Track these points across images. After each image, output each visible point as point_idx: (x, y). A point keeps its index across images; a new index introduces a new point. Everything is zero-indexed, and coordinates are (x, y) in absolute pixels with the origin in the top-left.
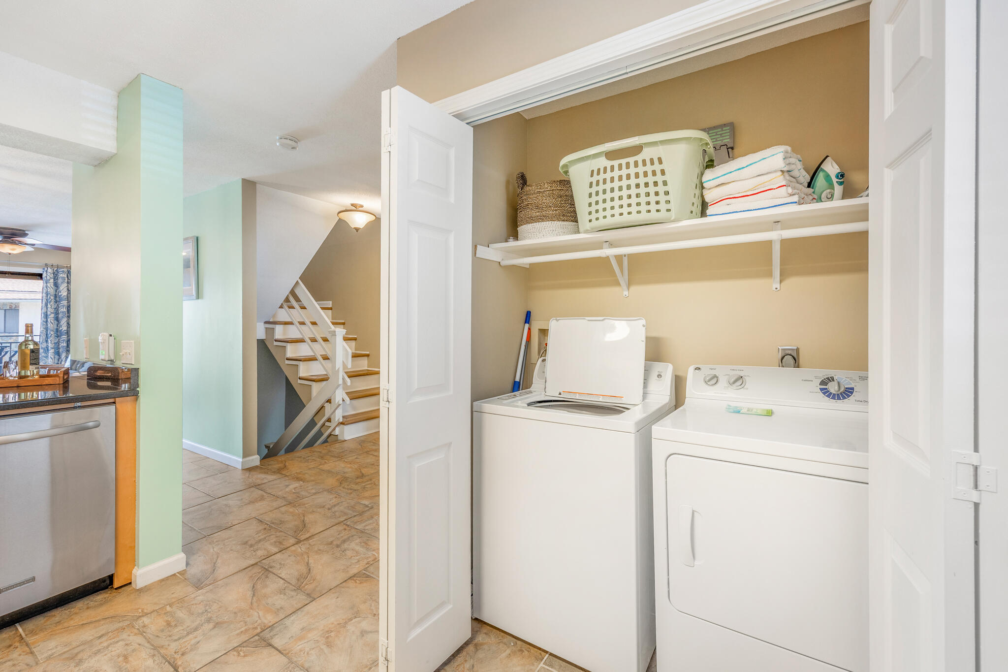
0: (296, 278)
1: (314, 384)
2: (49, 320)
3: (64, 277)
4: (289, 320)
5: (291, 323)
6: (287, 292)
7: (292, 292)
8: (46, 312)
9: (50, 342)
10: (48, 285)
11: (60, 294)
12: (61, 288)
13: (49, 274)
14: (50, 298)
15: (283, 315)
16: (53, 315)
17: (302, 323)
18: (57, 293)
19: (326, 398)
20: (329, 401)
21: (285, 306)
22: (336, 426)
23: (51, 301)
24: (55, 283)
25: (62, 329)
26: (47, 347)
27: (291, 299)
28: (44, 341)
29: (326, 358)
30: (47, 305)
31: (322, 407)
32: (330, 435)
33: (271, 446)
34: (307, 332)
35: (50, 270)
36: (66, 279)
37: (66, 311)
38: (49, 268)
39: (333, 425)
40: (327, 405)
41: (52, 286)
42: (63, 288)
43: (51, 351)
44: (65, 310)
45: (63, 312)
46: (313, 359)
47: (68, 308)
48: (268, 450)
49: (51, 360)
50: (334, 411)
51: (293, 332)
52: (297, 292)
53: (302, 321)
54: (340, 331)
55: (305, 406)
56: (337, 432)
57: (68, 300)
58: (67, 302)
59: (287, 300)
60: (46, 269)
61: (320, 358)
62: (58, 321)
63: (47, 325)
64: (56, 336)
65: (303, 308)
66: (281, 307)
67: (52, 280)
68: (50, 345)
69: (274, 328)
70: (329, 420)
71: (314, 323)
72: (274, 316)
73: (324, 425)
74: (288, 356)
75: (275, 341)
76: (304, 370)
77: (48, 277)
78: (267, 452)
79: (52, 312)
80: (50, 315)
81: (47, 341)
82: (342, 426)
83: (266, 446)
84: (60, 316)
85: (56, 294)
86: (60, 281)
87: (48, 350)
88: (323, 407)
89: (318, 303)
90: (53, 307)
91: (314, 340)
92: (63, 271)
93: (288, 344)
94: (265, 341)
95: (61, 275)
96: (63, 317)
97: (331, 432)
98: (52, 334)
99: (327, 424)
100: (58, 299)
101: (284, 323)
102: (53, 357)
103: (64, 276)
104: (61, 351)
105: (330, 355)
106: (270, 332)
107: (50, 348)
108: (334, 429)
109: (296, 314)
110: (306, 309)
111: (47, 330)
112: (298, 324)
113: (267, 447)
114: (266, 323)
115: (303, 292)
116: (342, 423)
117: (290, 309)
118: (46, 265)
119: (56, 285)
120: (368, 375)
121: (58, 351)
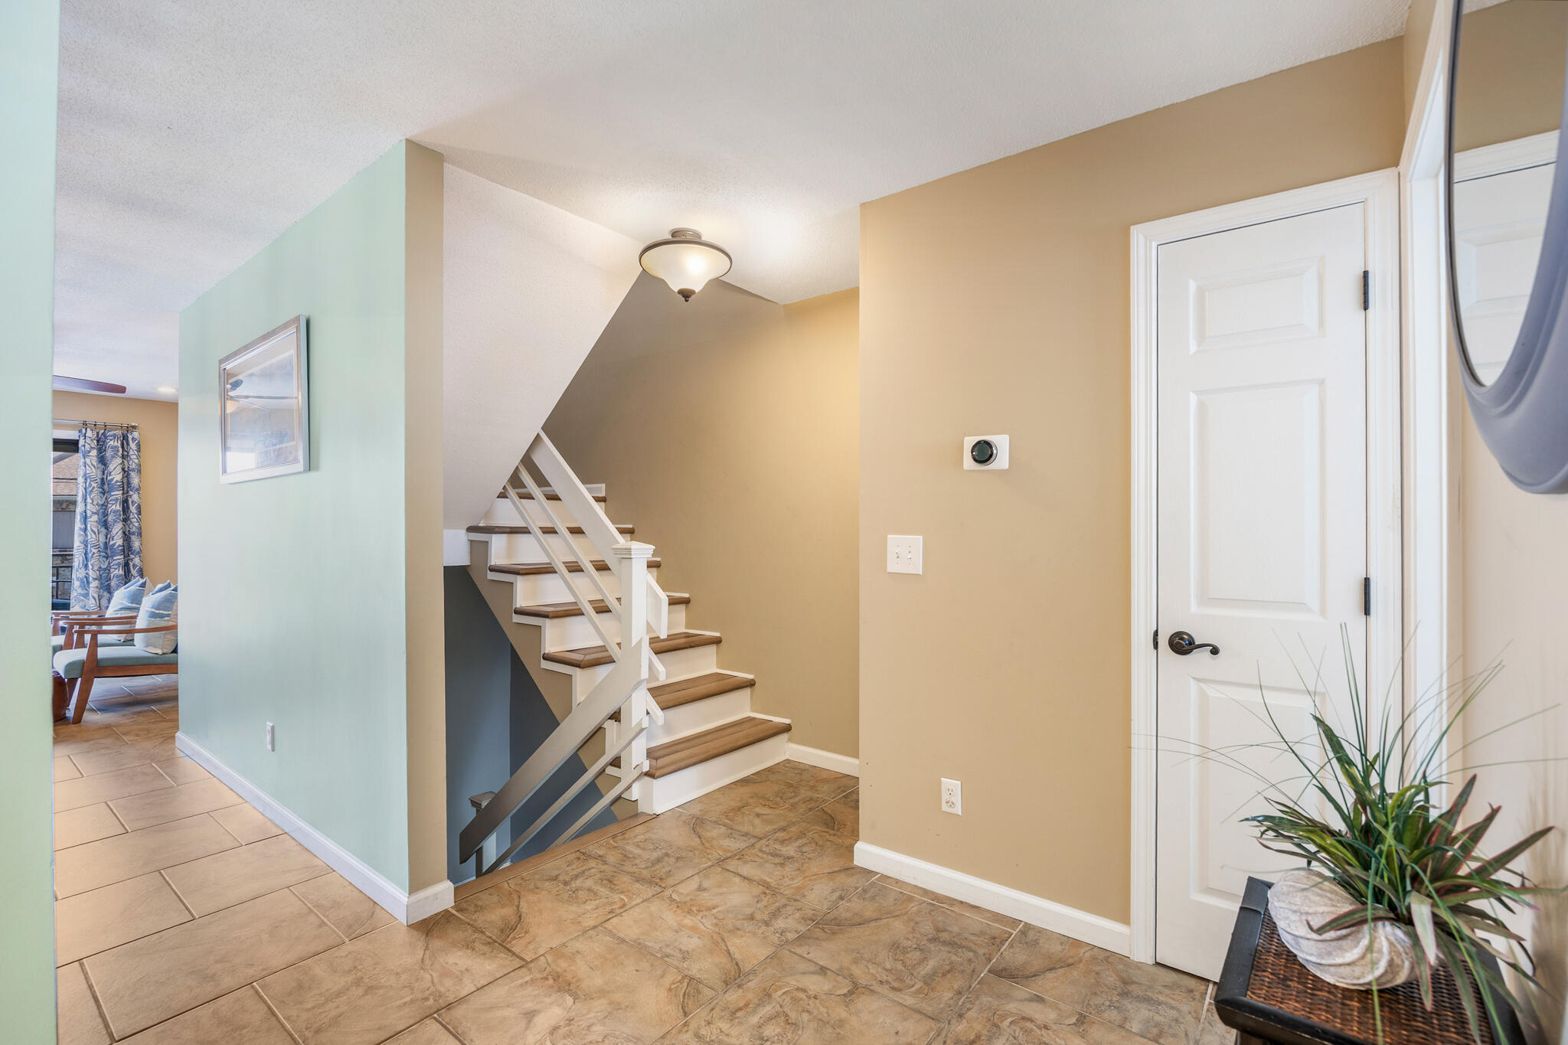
0: (537, 429)
1: (578, 675)
2: (89, 526)
3: (116, 447)
4: (519, 523)
5: (524, 531)
6: (515, 461)
7: (527, 461)
8: (85, 512)
9: (90, 567)
10: (88, 461)
11: (109, 478)
12: (111, 467)
13: (88, 440)
14: (90, 485)
15: (507, 513)
16: (95, 518)
17: (550, 531)
18: (105, 477)
19: (611, 709)
20: (616, 716)
21: (512, 493)
22: (634, 781)
23: (91, 491)
24: (102, 457)
25: (114, 544)
26: (86, 577)
27: (526, 477)
28: (81, 565)
29: (602, 609)
30: (86, 499)
31: (599, 730)
32: (619, 798)
33: (484, 804)
34: (559, 550)
35: (89, 433)
36: (120, 449)
37: (121, 509)
38: (88, 430)
39: (626, 773)
40: (610, 725)
41: (95, 464)
42: (115, 466)
43: (94, 584)
44: (118, 507)
45: (115, 512)
46: (572, 612)
47: (123, 505)
48: (477, 810)
49: (94, 601)
50: (630, 743)
51: (528, 551)
52: (538, 459)
53: (549, 525)
54: (642, 551)
55: (558, 724)
56: (635, 793)
57: (123, 490)
58: (121, 492)
59: (515, 480)
60: (84, 430)
61: (589, 609)
62: (107, 528)
63: (86, 535)
64: (104, 557)
65: (553, 497)
66: (503, 495)
67: (94, 453)
68: (91, 572)
69: (487, 542)
70: (616, 762)
71: (576, 531)
72: (487, 514)
73: (603, 771)
74: (518, 606)
75: (491, 570)
76: (556, 638)
77: (87, 446)
78: (475, 815)
79: (94, 511)
80: (91, 517)
81: (86, 566)
82: (647, 778)
83: (472, 801)
84: (110, 518)
85: (103, 479)
86: (109, 453)
87: (88, 582)
88: (600, 728)
89: (587, 489)
90: (95, 503)
91: (575, 568)
92: (114, 436)
93: (519, 577)
94: (469, 570)
95: (112, 442)
96: (115, 521)
97: (622, 793)
98: (94, 553)
99: (611, 770)
100: (106, 487)
101: (508, 530)
102: (96, 596)
103: (116, 444)
104: (113, 583)
105: (612, 603)
106: (479, 550)
107: (91, 579)
108: (629, 787)
109: (537, 512)
110: (560, 500)
111: (87, 546)
112: (539, 533)
113: (475, 804)
114: (471, 529)
115: (552, 460)
116: (647, 774)
117: (522, 500)
118: (85, 424)
119: (103, 461)
120: (691, 647)
121: (109, 585)
